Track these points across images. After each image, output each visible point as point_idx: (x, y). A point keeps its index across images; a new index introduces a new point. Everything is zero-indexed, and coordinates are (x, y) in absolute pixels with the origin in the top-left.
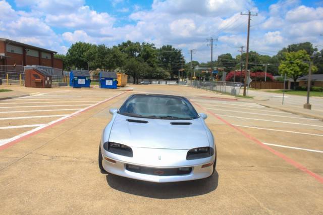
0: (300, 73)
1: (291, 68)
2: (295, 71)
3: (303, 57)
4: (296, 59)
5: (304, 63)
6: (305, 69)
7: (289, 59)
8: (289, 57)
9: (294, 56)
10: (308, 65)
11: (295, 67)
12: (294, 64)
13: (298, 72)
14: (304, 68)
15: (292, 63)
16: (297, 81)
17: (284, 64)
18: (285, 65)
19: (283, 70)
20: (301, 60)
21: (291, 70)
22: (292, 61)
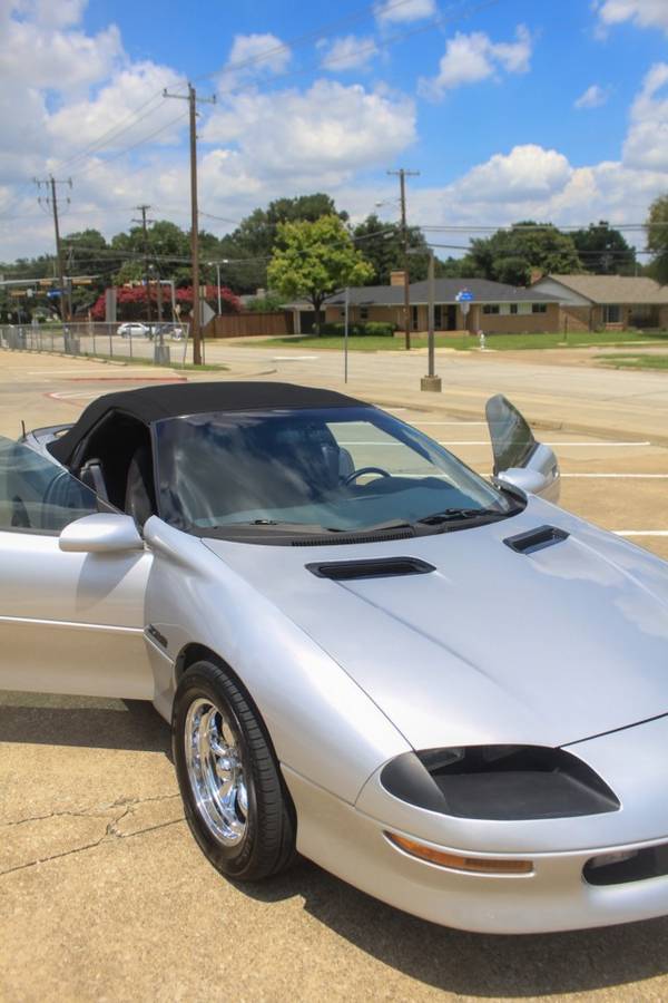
0: (329, 285)
1: (305, 271)
2: (315, 280)
3: (333, 238)
4: (315, 242)
5: (338, 256)
6: (343, 272)
7: (295, 244)
8: (295, 238)
9: (309, 236)
10: (349, 262)
11: (313, 266)
12: (310, 257)
13: (323, 281)
14: (341, 269)
15: (304, 256)
16: (323, 308)
17: (284, 258)
18: (286, 263)
19: (284, 277)
20: (330, 246)
21: (305, 276)
22: (305, 250)
